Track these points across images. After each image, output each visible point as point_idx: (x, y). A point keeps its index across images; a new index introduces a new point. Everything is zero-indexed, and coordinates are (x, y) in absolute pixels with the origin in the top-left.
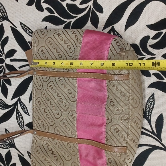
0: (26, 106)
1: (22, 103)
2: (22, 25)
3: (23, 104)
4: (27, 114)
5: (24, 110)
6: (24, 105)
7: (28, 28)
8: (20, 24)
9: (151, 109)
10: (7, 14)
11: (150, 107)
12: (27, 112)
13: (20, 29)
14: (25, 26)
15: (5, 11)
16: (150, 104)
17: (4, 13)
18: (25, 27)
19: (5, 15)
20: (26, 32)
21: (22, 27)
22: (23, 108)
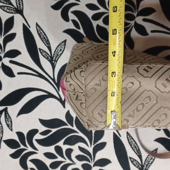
0: (11, 120)
1: (8, 114)
2: (38, 28)
3: (9, 116)
4: (10, 128)
5: (8, 123)
6: (10, 118)
7: (44, 33)
8: (36, 25)
9: (149, 163)
10: (23, 8)
11: (150, 161)
12: (10, 126)
13: (33, 30)
14: (41, 29)
15: (23, 4)
16: (150, 158)
17: (20, 5)
18: (41, 31)
19: (20, 8)
20: (40, 37)
21: (37, 29)
22: (8, 120)
